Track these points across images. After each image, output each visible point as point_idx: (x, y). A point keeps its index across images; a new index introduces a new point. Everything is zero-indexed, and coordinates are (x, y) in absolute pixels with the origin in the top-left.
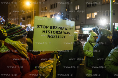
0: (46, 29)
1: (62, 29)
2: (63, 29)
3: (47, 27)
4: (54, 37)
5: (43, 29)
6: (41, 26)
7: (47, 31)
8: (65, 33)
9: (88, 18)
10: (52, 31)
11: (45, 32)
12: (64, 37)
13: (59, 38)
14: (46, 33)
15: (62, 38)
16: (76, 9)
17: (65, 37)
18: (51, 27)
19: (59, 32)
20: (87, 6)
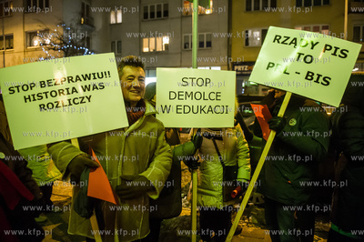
0: (30, 92)
1: (74, 80)
2: (78, 78)
3: (32, 86)
4: (55, 105)
5: (23, 94)
6: (18, 87)
7: (33, 95)
8: (86, 88)
9: (146, 50)
10: (46, 93)
11: (29, 98)
12: (86, 100)
13: (70, 104)
14: (34, 100)
15: (81, 102)
16: (113, 20)
17: (89, 99)
18: (42, 84)
19: (67, 89)
20: (142, 16)
